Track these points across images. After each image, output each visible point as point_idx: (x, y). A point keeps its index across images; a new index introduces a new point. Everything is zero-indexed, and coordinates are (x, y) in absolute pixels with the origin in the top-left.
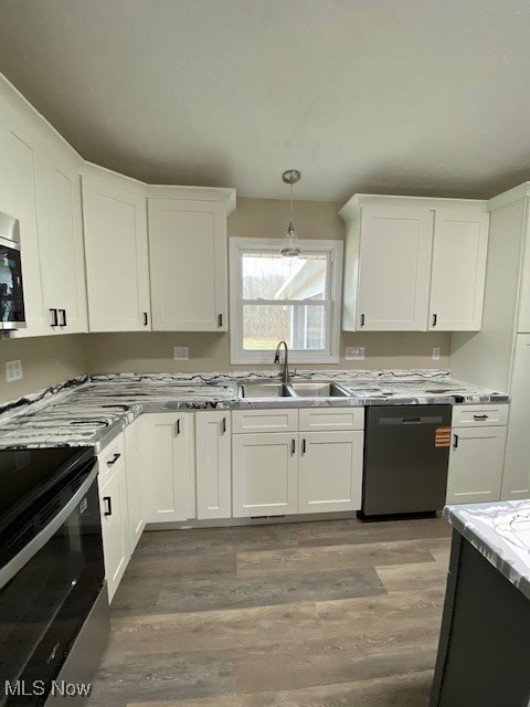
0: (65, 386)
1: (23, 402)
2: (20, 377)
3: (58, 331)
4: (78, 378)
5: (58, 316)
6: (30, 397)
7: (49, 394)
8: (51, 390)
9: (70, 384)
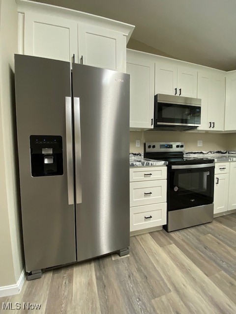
0: (217, 152)
1: (201, 153)
2: (202, 146)
3: (211, 129)
4: (222, 151)
5: (212, 124)
6: (204, 152)
7: (210, 153)
8: (211, 152)
9: (218, 152)
